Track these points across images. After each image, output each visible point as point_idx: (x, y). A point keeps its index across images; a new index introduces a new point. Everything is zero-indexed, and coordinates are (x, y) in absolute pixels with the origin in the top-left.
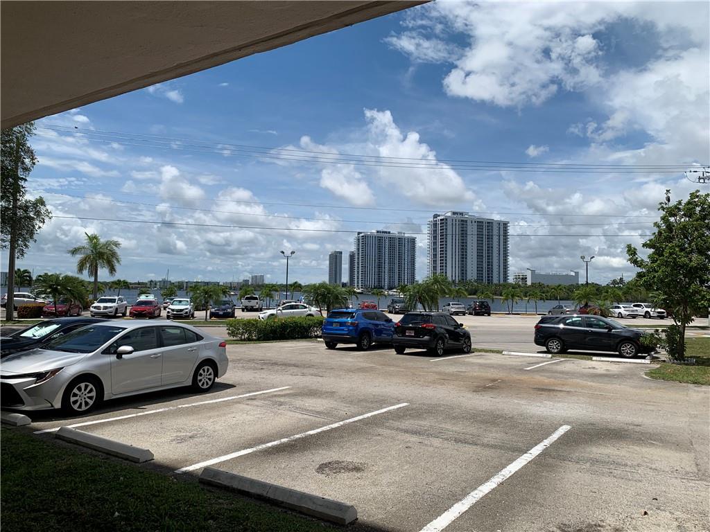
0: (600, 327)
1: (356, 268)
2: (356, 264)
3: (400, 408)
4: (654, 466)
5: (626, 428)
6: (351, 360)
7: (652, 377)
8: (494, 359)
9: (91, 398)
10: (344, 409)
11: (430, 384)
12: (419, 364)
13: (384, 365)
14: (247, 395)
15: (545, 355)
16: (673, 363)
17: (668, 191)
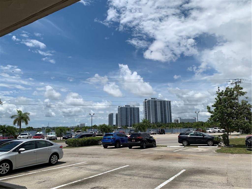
0: (200, 135)
1: (118, 119)
2: (118, 118)
3: (126, 167)
4: (212, 182)
5: (205, 169)
6: (112, 152)
7: (217, 152)
8: (164, 149)
9: (7, 169)
10: (105, 168)
11: (139, 158)
12: (136, 152)
13: (123, 153)
14: (70, 165)
15: (181, 146)
16: (226, 147)
17: (219, 87)
